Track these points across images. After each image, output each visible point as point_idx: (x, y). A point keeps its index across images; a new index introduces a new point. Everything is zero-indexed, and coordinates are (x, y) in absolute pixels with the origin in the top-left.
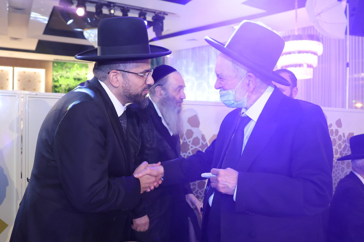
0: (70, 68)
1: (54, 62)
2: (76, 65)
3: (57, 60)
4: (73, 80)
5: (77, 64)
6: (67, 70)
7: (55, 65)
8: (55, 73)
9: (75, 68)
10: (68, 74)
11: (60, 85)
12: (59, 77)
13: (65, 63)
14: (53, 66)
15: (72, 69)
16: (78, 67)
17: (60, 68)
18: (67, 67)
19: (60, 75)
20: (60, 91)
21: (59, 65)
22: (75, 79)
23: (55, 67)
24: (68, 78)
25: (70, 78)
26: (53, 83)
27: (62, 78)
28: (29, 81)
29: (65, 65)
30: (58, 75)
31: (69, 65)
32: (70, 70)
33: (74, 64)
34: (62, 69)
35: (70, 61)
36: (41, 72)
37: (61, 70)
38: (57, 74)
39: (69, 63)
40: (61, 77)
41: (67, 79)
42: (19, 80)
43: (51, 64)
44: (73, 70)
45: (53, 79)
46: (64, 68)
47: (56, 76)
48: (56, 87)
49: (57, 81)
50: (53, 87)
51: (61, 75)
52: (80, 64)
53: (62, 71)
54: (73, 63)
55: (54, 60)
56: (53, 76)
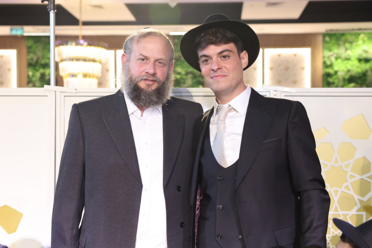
0: (351, 43)
1: (324, 35)
2: (362, 36)
3: (331, 30)
4: (356, 63)
5: (364, 33)
6: (347, 45)
7: (327, 39)
8: (327, 53)
9: (360, 42)
10: (349, 52)
11: (336, 72)
12: (333, 59)
13: (343, 35)
14: (324, 42)
15: (354, 44)
16: (366, 39)
17: (334, 44)
18: (346, 41)
19: (335, 56)
20: (336, 81)
21: (334, 38)
22: (360, 60)
23: (327, 42)
24: (348, 59)
25: (353, 59)
26: (324, 69)
27: (339, 61)
28: (287, 69)
29: (343, 38)
30: (332, 55)
31: (349, 38)
32: (351, 46)
33: (359, 34)
34: (339, 45)
35: (353, 30)
36: (305, 53)
37: (336, 46)
38: (331, 53)
39: (350, 34)
40: (337, 58)
41: (346, 62)
42: (271, 69)
43: (320, 39)
44: (357, 45)
45: (324, 63)
46: (341, 43)
47: (329, 57)
48: (328, 75)
49: (331, 66)
50: (323, 75)
51: (337, 54)
52: (369, 33)
53: (338, 48)
54: (356, 34)
55: (327, 31)
56: (324, 57)
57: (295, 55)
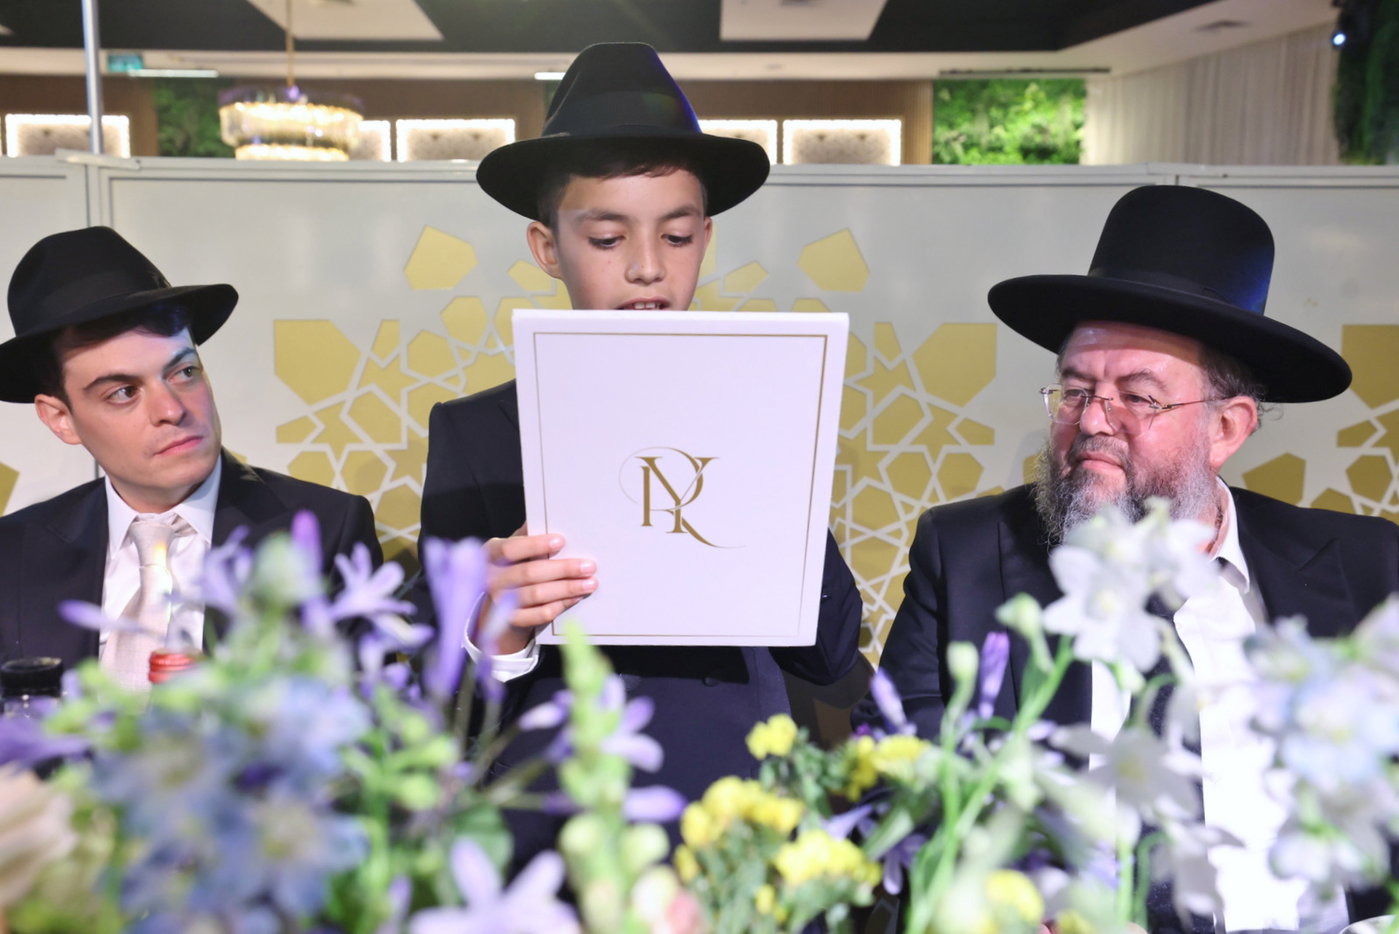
0: (1005, 106)
1: (937, 85)
2: (1033, 88)
3: (954, 72)
4: (1016, 159)
5: (1037, 82)
6: (995, 113)
7: (945, 95)
8: (944, 134)
9: (1028, 105)
10: (999, 131)
12: (958, 148)
13: (984, 85)
14: (937, 102)
15: (1013, 109)
16: (1042, 95)
17: (963, 109)
18: (992, 102)
19: (963, 139)
21: (960, 94)
22: (1025, 152)
23: (945, 104)
24: (996, 149)
25: (1008, 148)
27: (974, 153)
29: (986, 94)
30: (955, 139)
31: (1002, 93)
32: (1005, 115)
33: (1026, 85)
34: (974, 112)
35: (1009, 71)
36: (886, 132)
37: (968, 115)
38: (954, 133)
39: (1001, 82)
40: (967, 147)
41: (991, 156)
43: (926, 95)
44: (1018, 113)
46: (980, 106)
47: (947, 143)
51: (970, 136)
52: (1048, 82)
53: (972, 121)
54: (1017, 83)
55: (942, 73)
56: (935, 143)
57: (862, 137)
